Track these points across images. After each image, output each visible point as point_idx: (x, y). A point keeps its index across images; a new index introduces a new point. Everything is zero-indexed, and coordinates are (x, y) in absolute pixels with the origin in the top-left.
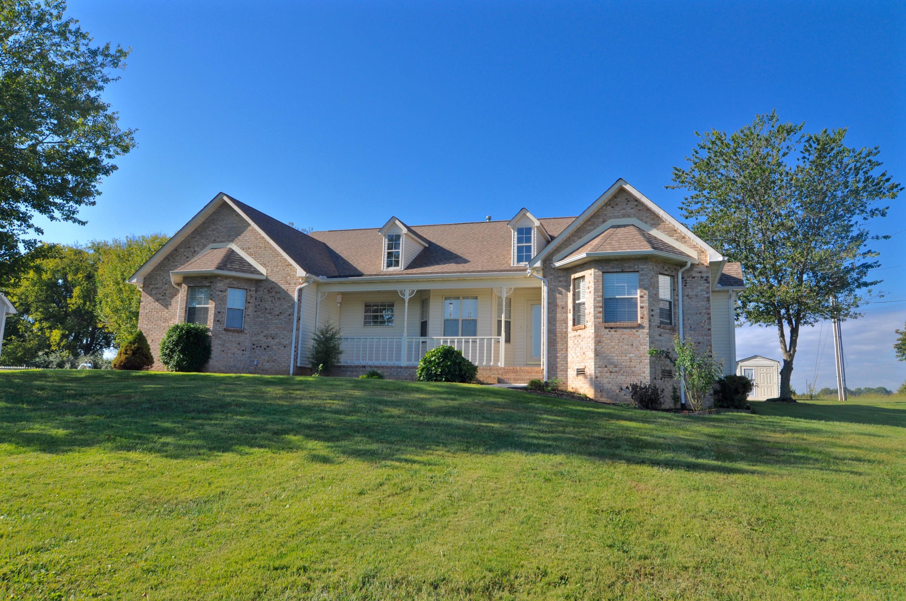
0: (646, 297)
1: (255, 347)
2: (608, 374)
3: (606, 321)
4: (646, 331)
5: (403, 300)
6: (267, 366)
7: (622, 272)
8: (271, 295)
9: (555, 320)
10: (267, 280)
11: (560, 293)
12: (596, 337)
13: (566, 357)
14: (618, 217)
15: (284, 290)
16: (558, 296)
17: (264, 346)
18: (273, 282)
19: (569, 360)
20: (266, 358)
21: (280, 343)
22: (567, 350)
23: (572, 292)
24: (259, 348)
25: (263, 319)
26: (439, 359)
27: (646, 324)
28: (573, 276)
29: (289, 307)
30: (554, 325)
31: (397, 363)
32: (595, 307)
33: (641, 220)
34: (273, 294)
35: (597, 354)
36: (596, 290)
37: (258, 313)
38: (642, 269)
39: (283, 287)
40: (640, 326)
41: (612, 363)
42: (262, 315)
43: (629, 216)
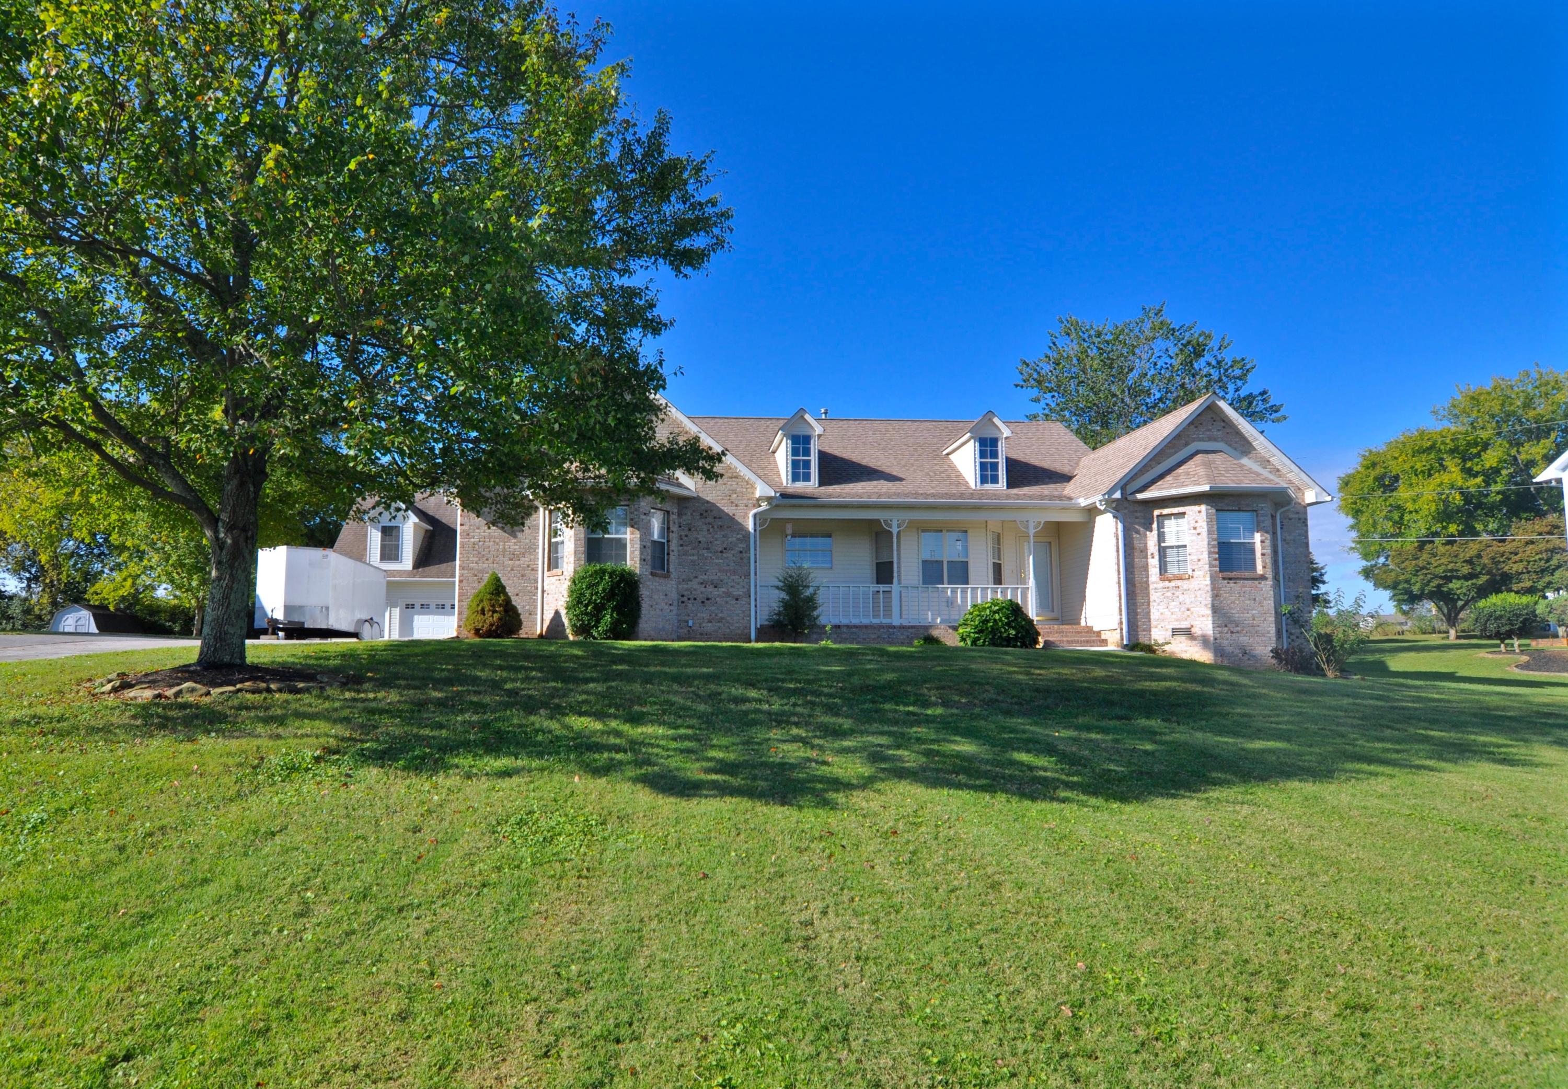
0: (1268, 543)
1: (685, 599)
2: (1229, 635)
3: (1221, 571)
4: (1270, 582)
5: (890, 533)
6: (709, 627)
7: (1239, 510)
8: (707, 521)
9: (1133, 567)
10: (697, 499)
11: (1138, 532)
12: (1213, 589)
13: (1148, 613)
14: (1202, 440)
15: (727, 515)
16: (1135, 535)
17: (701, 597)
18: (708, 502)
19: (1152, 617)
20: (705, 615)
21: (728, 594)
22: (1149, 605)
23: (1155, 532)
24: (692, 601)
25: (696, 558)
26: (1007, 618)
27: (1270, 575)
28: (1157, 512)
29: (738, 539)
30: (1132, 573)
31: (886, 621)
32: (1210, 553)
33: (1230, 445)
34: (710, 520)
35: (1215, 610)
36: (1210, 532)
37: (686, 548)
38: (1262, 508)
39: (725, 509)
40: (1263, 578)
41: (1232, 622)
42: (694, 552)
43: (1215, 440)
